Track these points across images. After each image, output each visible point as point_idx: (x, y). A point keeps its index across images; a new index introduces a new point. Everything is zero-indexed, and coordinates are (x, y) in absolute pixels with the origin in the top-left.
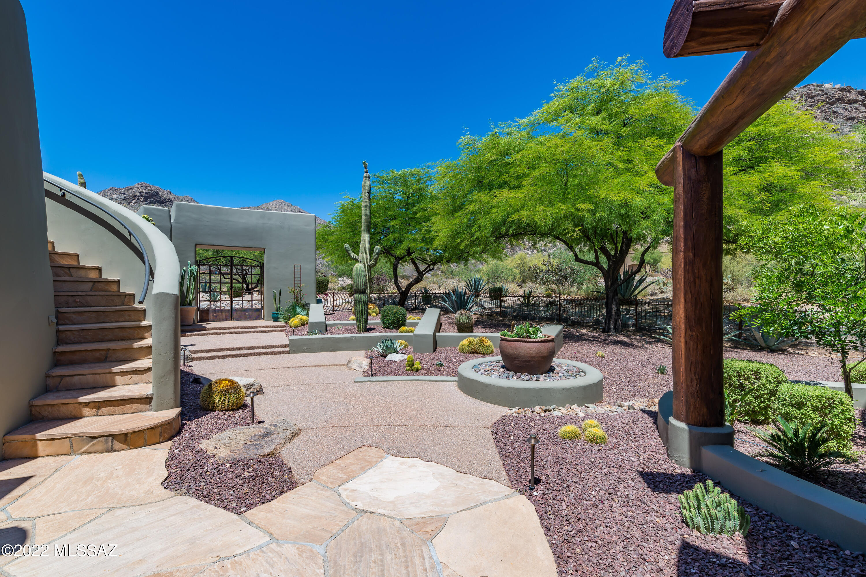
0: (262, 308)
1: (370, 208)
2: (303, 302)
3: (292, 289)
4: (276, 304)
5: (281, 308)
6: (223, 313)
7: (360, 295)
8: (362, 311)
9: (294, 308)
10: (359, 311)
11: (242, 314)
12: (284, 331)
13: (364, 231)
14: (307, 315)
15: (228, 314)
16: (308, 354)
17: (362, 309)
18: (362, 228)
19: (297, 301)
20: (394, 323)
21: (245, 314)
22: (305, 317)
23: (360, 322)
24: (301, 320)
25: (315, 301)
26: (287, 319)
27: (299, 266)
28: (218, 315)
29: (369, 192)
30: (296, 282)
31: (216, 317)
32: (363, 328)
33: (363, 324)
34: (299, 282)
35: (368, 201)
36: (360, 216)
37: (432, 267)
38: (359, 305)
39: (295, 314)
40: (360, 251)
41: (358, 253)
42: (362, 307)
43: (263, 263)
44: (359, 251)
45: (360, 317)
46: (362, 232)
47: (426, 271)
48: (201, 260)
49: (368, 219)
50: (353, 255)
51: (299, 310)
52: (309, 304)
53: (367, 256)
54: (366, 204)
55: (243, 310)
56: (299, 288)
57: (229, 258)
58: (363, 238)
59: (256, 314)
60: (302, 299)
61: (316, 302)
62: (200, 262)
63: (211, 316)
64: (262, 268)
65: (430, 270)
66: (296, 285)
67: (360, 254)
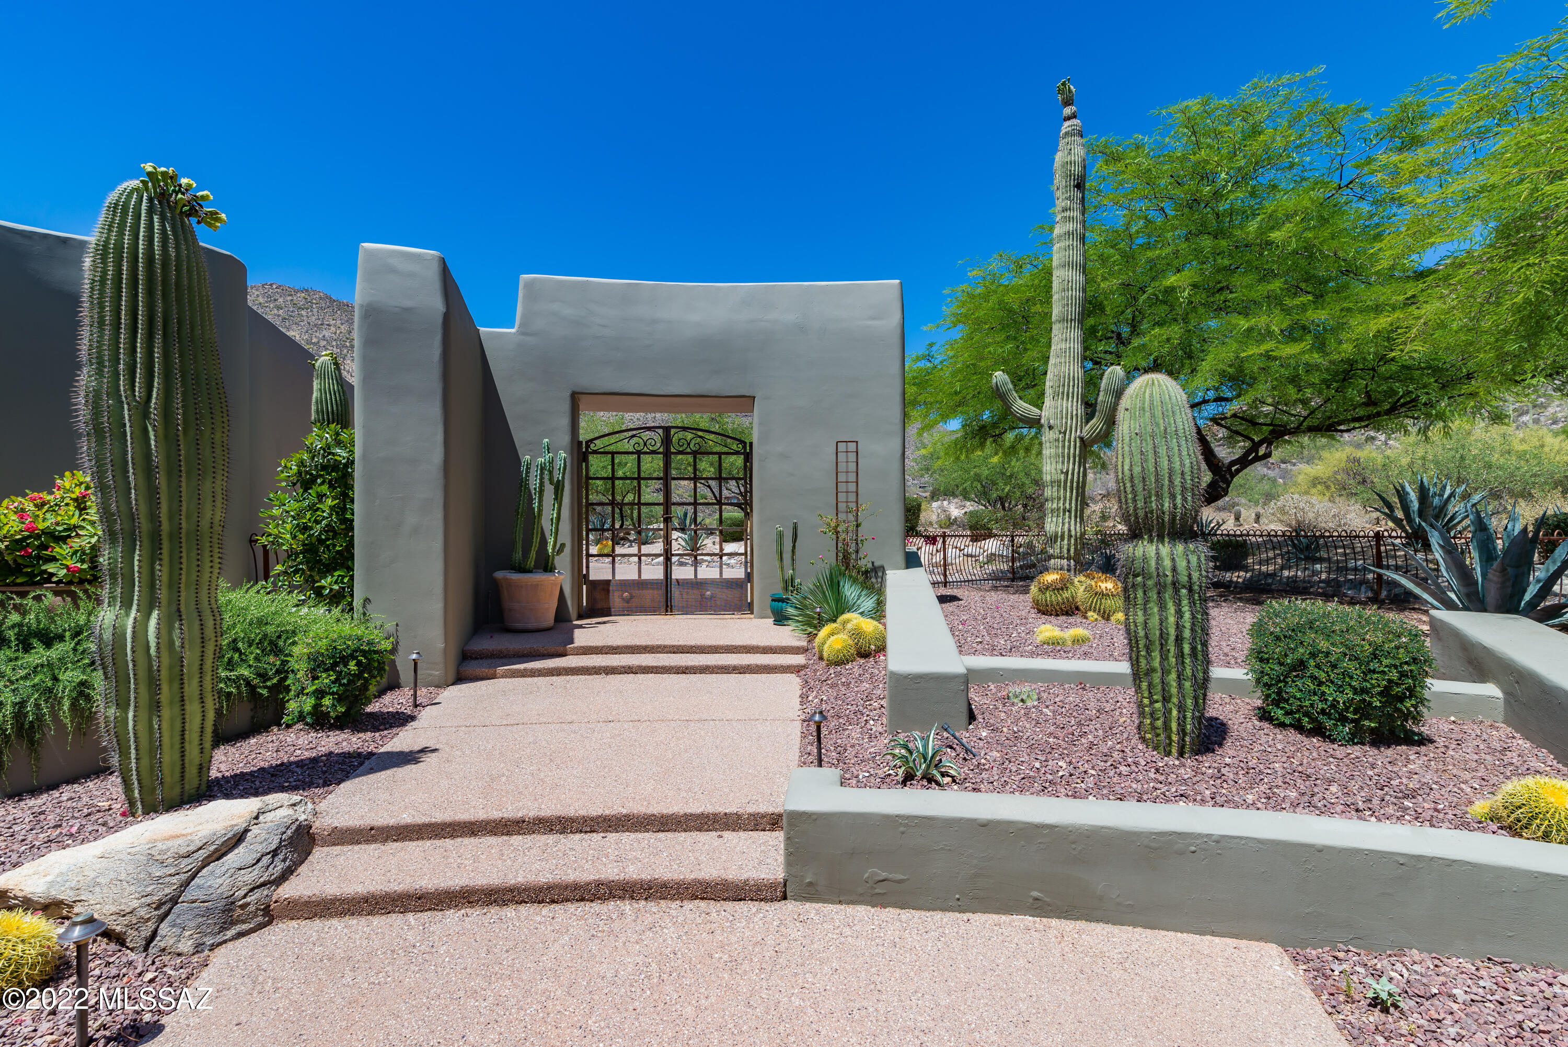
0: (749, 577)
1: (1083, 239)
2: (864, 564)
3: (830, 517)
4: (782, 568)
5: (797, 581)
6: (646, 592)
7: (1165, 550)
8: (1179, 639)
9: (834, 585)
10: (1163, 636)
11: (694, 594)
12: (796, 670)
13: (1062, 320)
14: (878, 613)
15: (659, 595)
16: (890, 913)
17: (1180, 628)
18: (1056, 311)
19: (846, 557)
20: (1364, 710)
21: (702, 595)
22: (869, 626)
23: (1166, 699)
24: (857, 634)
25: (900, 559)
26: (814, 623)
27: (852, 446)
28: (632, 597)
29: (1079, 186)
30: (842, 497)
31: (627, 601)
32: (1182, 732)
33: (1181, 708)
34: (852, 497)
35: (1076, 214)
36: (1048, 273)
37: (1262, 451)
38: (1162, 607)
39: (842, 607)
40: (1049, 392)
41: (1038, 402)
42: (1179, 613)
43: (751, 444)
44: (1043, 394)
45: (1165, 672)
46: (1056, 328)
47: (1244, 462)
48: (591, 441)
49: (1077, 278)
50: (1021, 406)
51: (850, 591)
52: (883, 569)
53: (1075, 407)
54: (1070, 226)
55: (697, 584)
56: (851, 517)
57: (660, 431)
58: (1056, 346)
59: (730, 595)
60: (861, 555)
61: (904, 565)
62: (588, 446)
63: (616, 599)
64: (748, 457)
65: (1258, 459)
66: (842, 506)
67: (1048, 402)
